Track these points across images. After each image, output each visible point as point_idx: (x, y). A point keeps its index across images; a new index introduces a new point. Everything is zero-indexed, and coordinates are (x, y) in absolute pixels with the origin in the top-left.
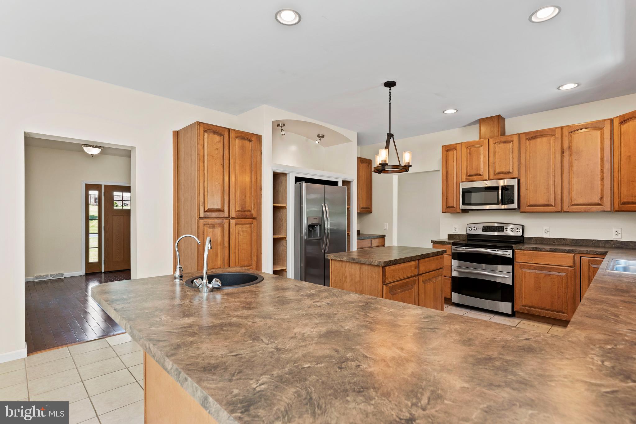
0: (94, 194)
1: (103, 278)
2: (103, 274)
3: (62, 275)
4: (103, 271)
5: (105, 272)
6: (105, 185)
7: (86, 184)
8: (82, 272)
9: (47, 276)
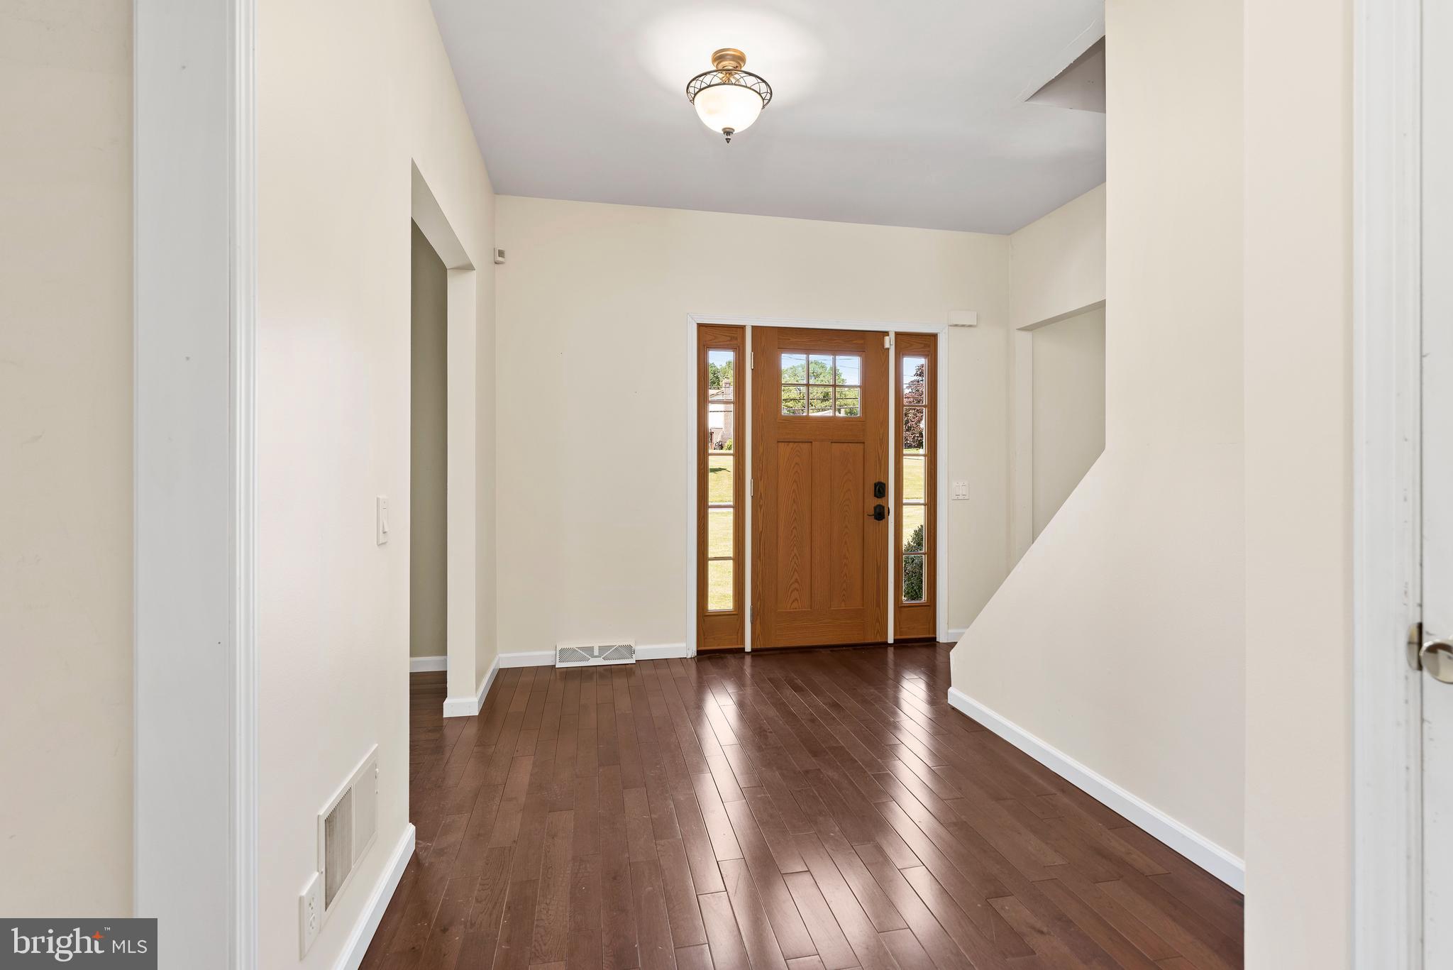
0: (721, 359)
1: (748, 670)
2: (748, 660)
3: (630, 650)
4: (748, 648)
5: (755, 652)
6: (754, 328)
7: (700, 326)
8: (686, 647)
9: (589, 650)
